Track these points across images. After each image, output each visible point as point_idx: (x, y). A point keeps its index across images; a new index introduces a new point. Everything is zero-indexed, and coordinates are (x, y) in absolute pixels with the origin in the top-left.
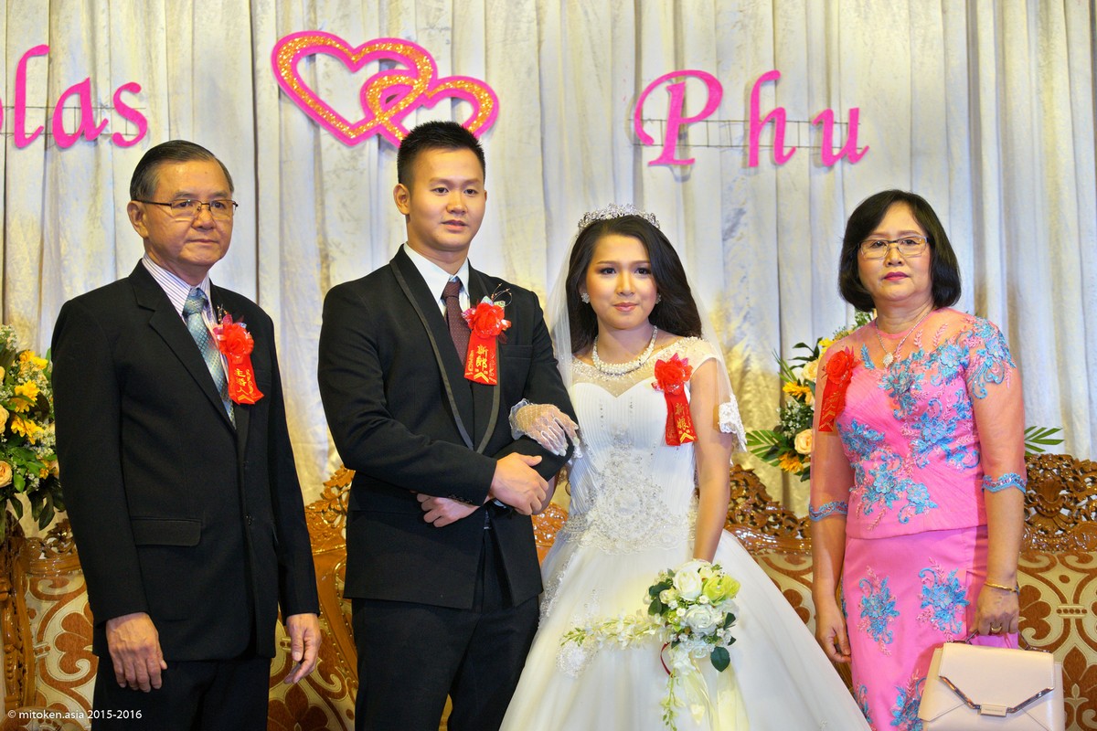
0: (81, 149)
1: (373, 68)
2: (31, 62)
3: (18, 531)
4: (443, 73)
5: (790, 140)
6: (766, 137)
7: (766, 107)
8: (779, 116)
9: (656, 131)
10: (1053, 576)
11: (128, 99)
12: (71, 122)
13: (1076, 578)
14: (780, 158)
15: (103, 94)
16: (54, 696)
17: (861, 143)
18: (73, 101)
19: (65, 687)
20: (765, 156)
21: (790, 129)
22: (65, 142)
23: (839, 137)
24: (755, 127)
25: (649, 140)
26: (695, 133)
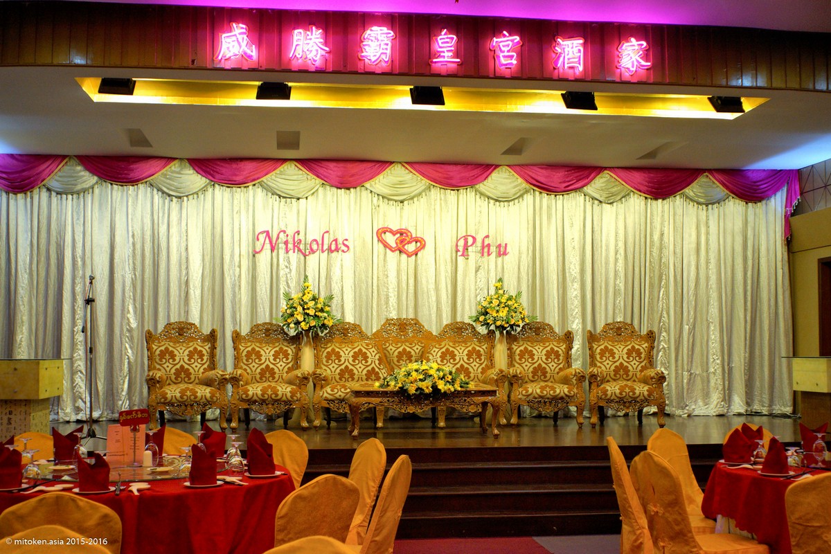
0: (335, 253)
1: (399, 235)
2: (325, 234)
3: (318, 335)
4: (414, 236)
5: (491, 251)
6: (486, 250)
7: (486, 243)
8: (489, 245)
9: (461, 248)
10: (536, 348)
11: (345, 242)
12: (333, 247)
13: (541, 348)
14: (489, 254)
15: (340, 241)
16: (324, 367)
17: (507, 251)
18: (334, 243)
19: (327, 366)
20: (486, 254)
21: (491, 248)
22: (332, 252)
23: (502, 250)
24: (483, 247)
25: (459, 251)
26: (470, 249)
